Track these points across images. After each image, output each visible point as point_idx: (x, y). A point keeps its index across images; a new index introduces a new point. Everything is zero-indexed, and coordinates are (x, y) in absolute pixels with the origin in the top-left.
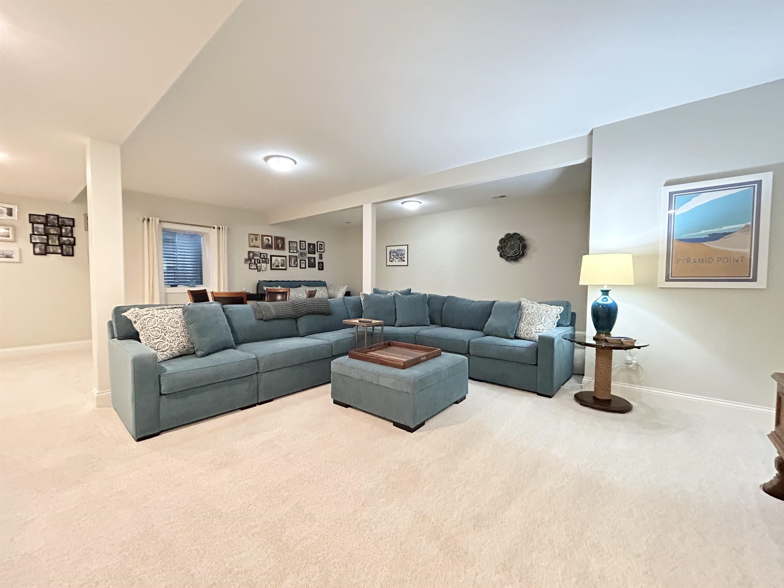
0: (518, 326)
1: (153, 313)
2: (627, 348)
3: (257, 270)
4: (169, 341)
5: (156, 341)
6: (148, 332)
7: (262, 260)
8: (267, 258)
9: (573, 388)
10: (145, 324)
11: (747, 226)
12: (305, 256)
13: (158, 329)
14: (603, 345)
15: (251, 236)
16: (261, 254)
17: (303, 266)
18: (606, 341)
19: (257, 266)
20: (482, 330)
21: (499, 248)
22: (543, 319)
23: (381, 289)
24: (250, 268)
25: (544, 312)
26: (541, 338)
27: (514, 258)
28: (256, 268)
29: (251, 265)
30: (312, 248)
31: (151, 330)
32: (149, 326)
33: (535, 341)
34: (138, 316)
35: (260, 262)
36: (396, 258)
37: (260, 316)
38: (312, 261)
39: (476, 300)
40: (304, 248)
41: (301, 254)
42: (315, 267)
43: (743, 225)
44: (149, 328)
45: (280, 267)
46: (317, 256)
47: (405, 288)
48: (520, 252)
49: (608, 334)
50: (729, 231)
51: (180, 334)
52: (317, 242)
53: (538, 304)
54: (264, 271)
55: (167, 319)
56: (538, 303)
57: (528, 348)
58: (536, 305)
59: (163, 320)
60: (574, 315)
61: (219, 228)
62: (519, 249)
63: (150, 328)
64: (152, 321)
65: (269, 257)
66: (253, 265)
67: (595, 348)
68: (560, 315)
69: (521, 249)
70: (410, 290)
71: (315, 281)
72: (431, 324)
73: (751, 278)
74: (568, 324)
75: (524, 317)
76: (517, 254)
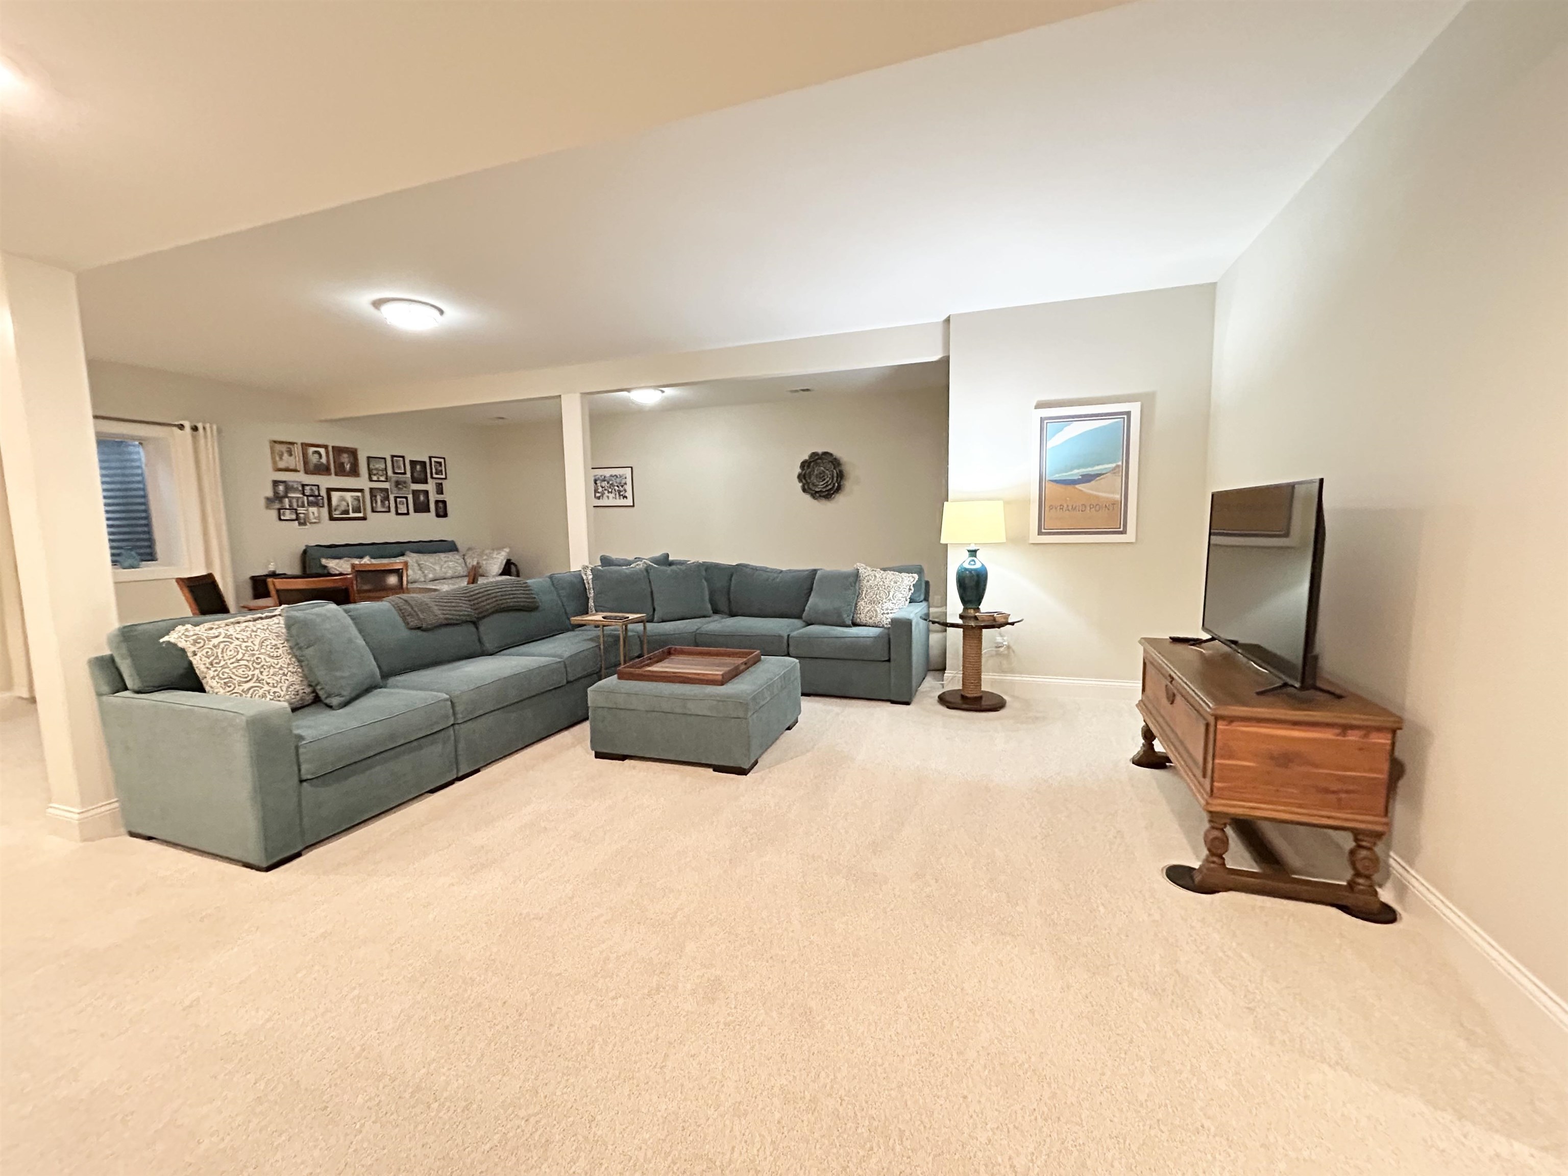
0: (856, 607)
1: (229, 633)
2: (1000, 626)
3: (297, 522)
4: (271, 685)
5: (246, 686)
6: (227, 670)
7: (308, 499)
8: (319, 495)
9: (933, 689)
10: (217, 656)
11: (1118, 466)
12: (405, 487)
13: (245, 663)
14: (973, 624)
15: (278, 447)
16: (303, 486)
17: (403, 509)
18: (976, 618)
19: (297, 514)
20: (799, 617)
21: (801, 477)
22: (891, 594)
23: (614, 555)
24: (280, 519)
25: (892, 583)
26: (895, 622)
27: (824, 494)
28: (294, 517)
29: (282, 511)
30: (420, 470)
31: (232, 666)
32: (226, 658)
33: (883, 627)
34: (199, 641)
35: (303, 502)
36: (609, 492)
37: (414, 622)
38: (422, 498)
39: (784, 569)
40: (403, 471)
41: (397, 483)
42: (428, 511)
43: (1114, 465)
44: (226, 663)
45: (352, 515)
46: (430, 487)
47: (658, 553)
48: (834, 484)
49: (977, 609)
50: (1099, 472)
51: (287, 668)
52: (430, 458)
53: (882, 572)
54: (315, 523)
55: (257, 642)
56: (881, 569)
57: (877, 638)
58: (879, 574)
59: (249, 644)
60: (927, 583)
61: (195, 429)
62: (833, 479)
63: (229, 662)
64: (231, 648)
65: (323, 493)
66: (288, 511)
67: (962, 630)
68: (914, 585)
69: (835, 479)
70: (668, 555)
71: (431, 541)
72: (714, 613)
73: (1121, 529)
74: (922, 597)
75: (864, 592)
76: (830, 487)
